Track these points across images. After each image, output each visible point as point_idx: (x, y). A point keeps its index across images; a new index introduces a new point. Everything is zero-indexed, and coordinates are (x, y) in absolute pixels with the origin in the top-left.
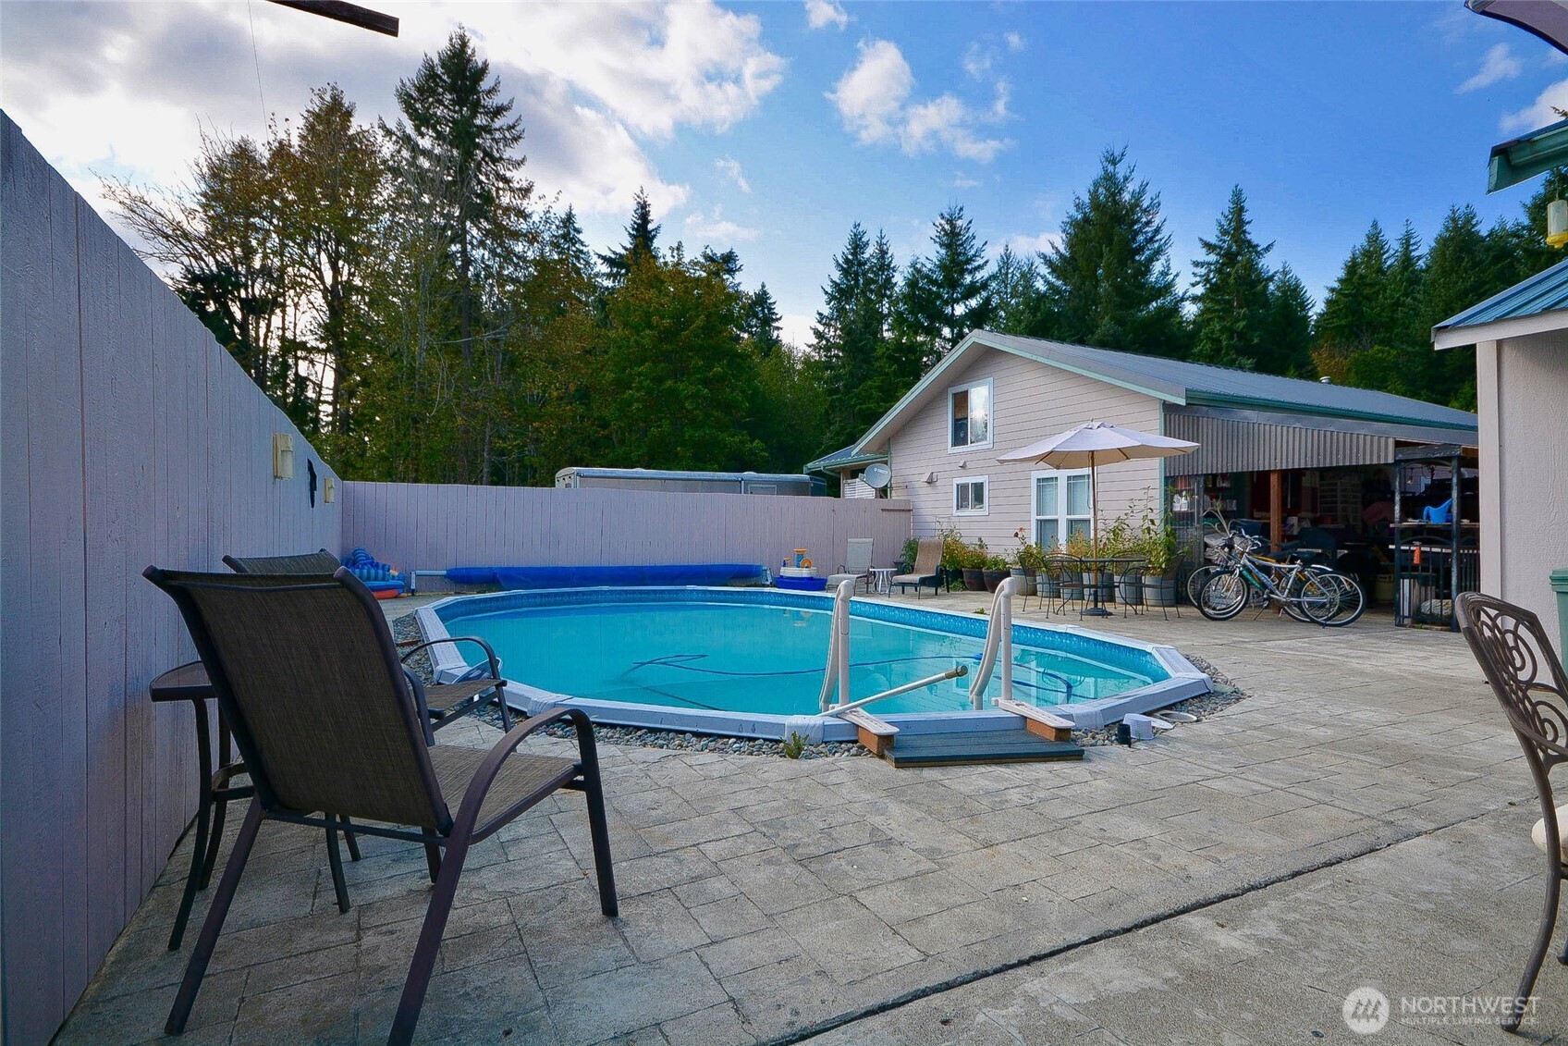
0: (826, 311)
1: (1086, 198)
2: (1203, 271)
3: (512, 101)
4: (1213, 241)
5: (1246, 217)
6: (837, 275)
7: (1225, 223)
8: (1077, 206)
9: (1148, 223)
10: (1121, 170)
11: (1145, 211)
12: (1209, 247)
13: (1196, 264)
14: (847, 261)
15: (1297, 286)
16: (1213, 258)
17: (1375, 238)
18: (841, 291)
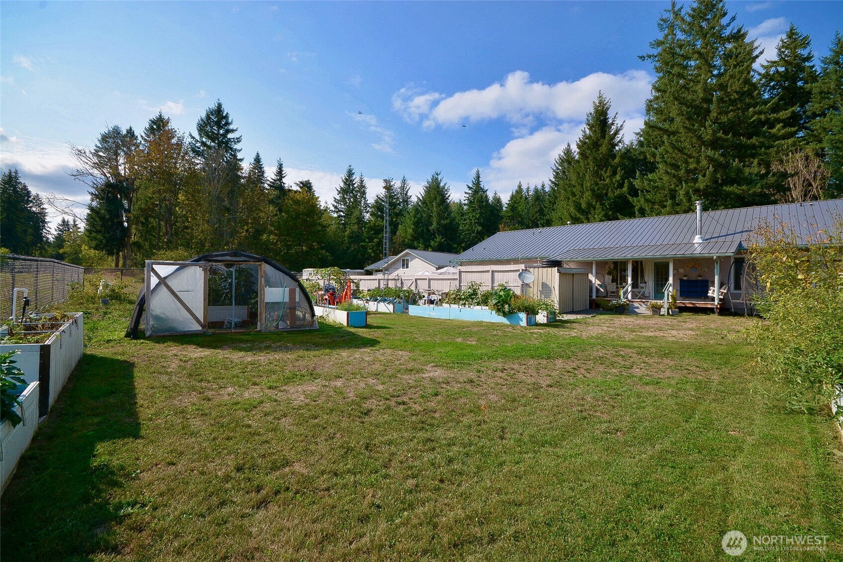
0: (338, 197)
1: (430, 180)
2: (467, 196)
3: (237, 129)
4: (471, 186)
5: (481, 179)
6: (342, 185)
7: (474, 181)
8: (428, 182)
9: (447, 194)
10: (440, 178)
11: (446, 190)
12: (470, 188)
13: (466, 193)
14: (346, 179)
15: (499, 198)
16: (470, 192)
17: (520, 187)
18: (344, 191)
